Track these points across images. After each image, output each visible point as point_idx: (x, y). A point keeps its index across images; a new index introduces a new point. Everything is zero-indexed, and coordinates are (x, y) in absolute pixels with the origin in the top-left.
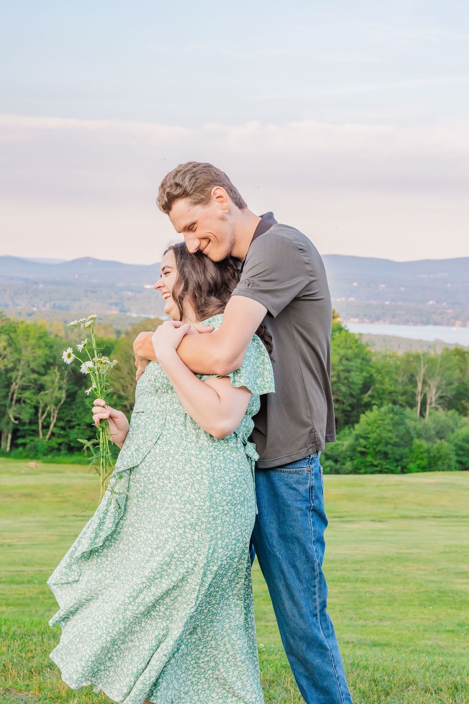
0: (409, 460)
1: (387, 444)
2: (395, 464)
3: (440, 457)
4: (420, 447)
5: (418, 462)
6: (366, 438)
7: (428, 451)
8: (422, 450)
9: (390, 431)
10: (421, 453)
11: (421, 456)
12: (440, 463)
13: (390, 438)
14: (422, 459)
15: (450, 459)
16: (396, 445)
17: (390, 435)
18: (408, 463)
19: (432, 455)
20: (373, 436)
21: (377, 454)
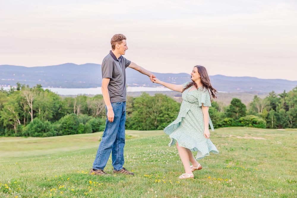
0: (78, 129)
1: (72, 125)
2: (75, 131)
3: (87, 128)
4: (81, 125)
5: (81, 130)
6: (66, 124)
7: (84, 126)
8: (82, 126)
9: (73, 121)
10: (82, 127)
11: (82, 128)
12: (87, 130)
13: (73, 123)
14: (82, 129)
15: (90, 128)
16: (75, 125)
17: (73, 122)
18: (78, 130)
19: (85, 127)
20: (68, 123)
21: (69, 128)
